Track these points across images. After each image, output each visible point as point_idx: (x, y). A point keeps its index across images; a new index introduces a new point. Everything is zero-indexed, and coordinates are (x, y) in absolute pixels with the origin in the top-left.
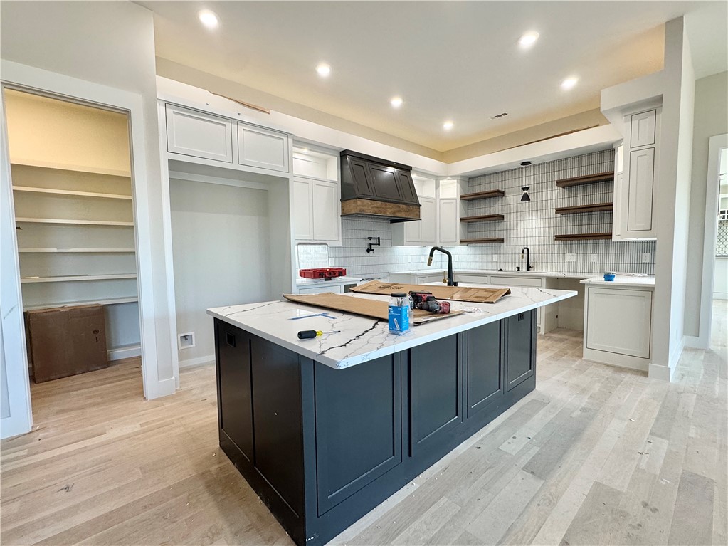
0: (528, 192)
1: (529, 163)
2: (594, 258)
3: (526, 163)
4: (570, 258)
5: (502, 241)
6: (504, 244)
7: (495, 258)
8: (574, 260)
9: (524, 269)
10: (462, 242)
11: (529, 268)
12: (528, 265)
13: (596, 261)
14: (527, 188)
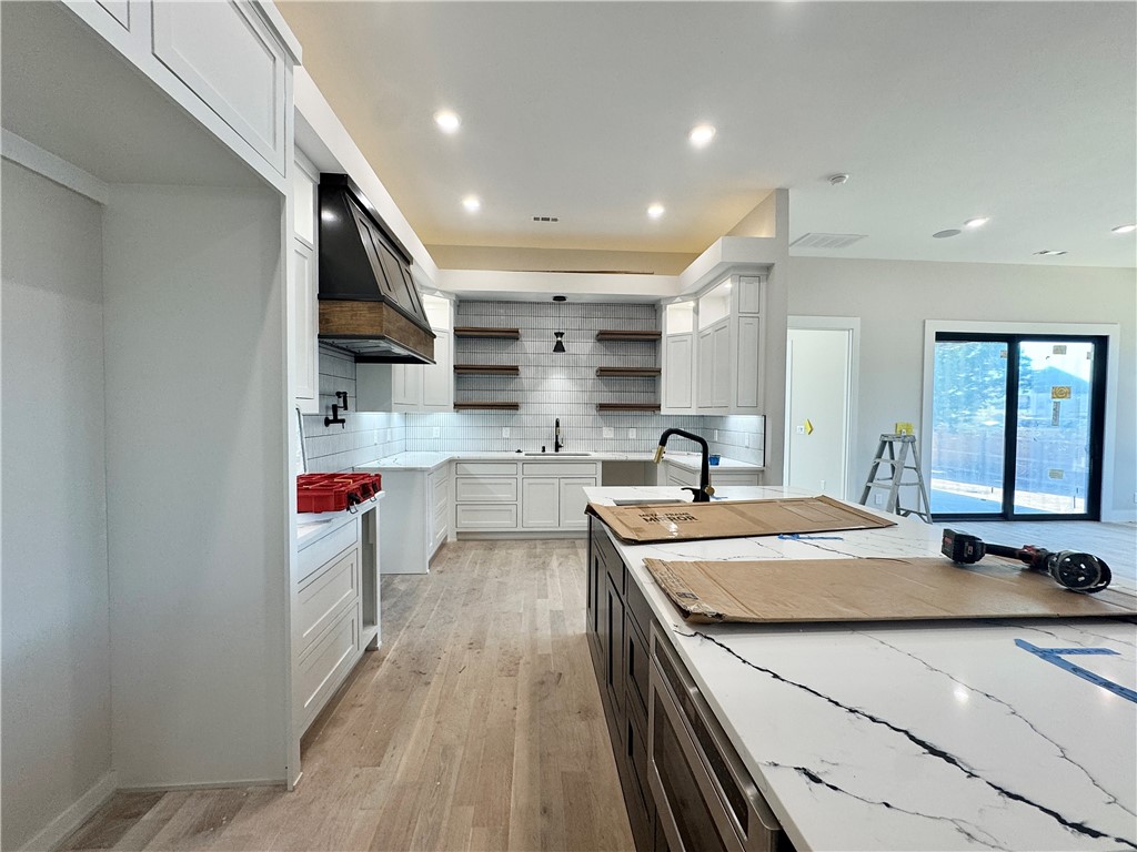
0: (563, 339)
1: (563, 298)
2: (632, 434)
3: (559, 299)
4: (608, 433)
5: (515, 407)
6: (518, 412)
7: (506, 433)
8: (612, 436)
9: (550, 450)
10: (457, 406)
11: (557, 447)
12: (557, 443)
13: (634, 437)
14: (561, 334)
